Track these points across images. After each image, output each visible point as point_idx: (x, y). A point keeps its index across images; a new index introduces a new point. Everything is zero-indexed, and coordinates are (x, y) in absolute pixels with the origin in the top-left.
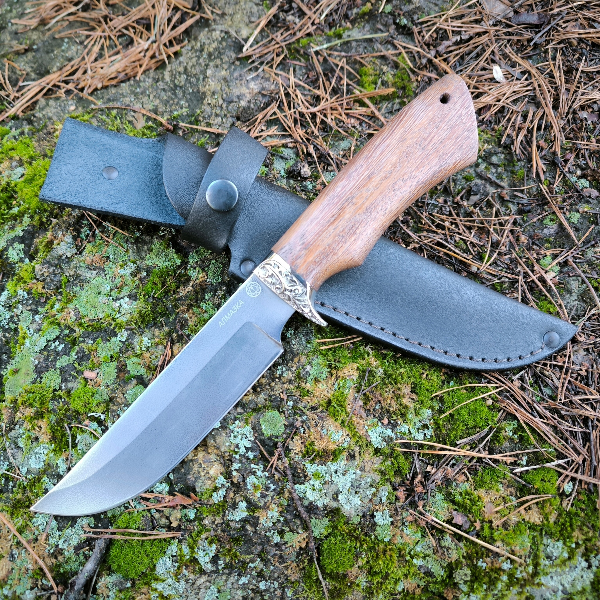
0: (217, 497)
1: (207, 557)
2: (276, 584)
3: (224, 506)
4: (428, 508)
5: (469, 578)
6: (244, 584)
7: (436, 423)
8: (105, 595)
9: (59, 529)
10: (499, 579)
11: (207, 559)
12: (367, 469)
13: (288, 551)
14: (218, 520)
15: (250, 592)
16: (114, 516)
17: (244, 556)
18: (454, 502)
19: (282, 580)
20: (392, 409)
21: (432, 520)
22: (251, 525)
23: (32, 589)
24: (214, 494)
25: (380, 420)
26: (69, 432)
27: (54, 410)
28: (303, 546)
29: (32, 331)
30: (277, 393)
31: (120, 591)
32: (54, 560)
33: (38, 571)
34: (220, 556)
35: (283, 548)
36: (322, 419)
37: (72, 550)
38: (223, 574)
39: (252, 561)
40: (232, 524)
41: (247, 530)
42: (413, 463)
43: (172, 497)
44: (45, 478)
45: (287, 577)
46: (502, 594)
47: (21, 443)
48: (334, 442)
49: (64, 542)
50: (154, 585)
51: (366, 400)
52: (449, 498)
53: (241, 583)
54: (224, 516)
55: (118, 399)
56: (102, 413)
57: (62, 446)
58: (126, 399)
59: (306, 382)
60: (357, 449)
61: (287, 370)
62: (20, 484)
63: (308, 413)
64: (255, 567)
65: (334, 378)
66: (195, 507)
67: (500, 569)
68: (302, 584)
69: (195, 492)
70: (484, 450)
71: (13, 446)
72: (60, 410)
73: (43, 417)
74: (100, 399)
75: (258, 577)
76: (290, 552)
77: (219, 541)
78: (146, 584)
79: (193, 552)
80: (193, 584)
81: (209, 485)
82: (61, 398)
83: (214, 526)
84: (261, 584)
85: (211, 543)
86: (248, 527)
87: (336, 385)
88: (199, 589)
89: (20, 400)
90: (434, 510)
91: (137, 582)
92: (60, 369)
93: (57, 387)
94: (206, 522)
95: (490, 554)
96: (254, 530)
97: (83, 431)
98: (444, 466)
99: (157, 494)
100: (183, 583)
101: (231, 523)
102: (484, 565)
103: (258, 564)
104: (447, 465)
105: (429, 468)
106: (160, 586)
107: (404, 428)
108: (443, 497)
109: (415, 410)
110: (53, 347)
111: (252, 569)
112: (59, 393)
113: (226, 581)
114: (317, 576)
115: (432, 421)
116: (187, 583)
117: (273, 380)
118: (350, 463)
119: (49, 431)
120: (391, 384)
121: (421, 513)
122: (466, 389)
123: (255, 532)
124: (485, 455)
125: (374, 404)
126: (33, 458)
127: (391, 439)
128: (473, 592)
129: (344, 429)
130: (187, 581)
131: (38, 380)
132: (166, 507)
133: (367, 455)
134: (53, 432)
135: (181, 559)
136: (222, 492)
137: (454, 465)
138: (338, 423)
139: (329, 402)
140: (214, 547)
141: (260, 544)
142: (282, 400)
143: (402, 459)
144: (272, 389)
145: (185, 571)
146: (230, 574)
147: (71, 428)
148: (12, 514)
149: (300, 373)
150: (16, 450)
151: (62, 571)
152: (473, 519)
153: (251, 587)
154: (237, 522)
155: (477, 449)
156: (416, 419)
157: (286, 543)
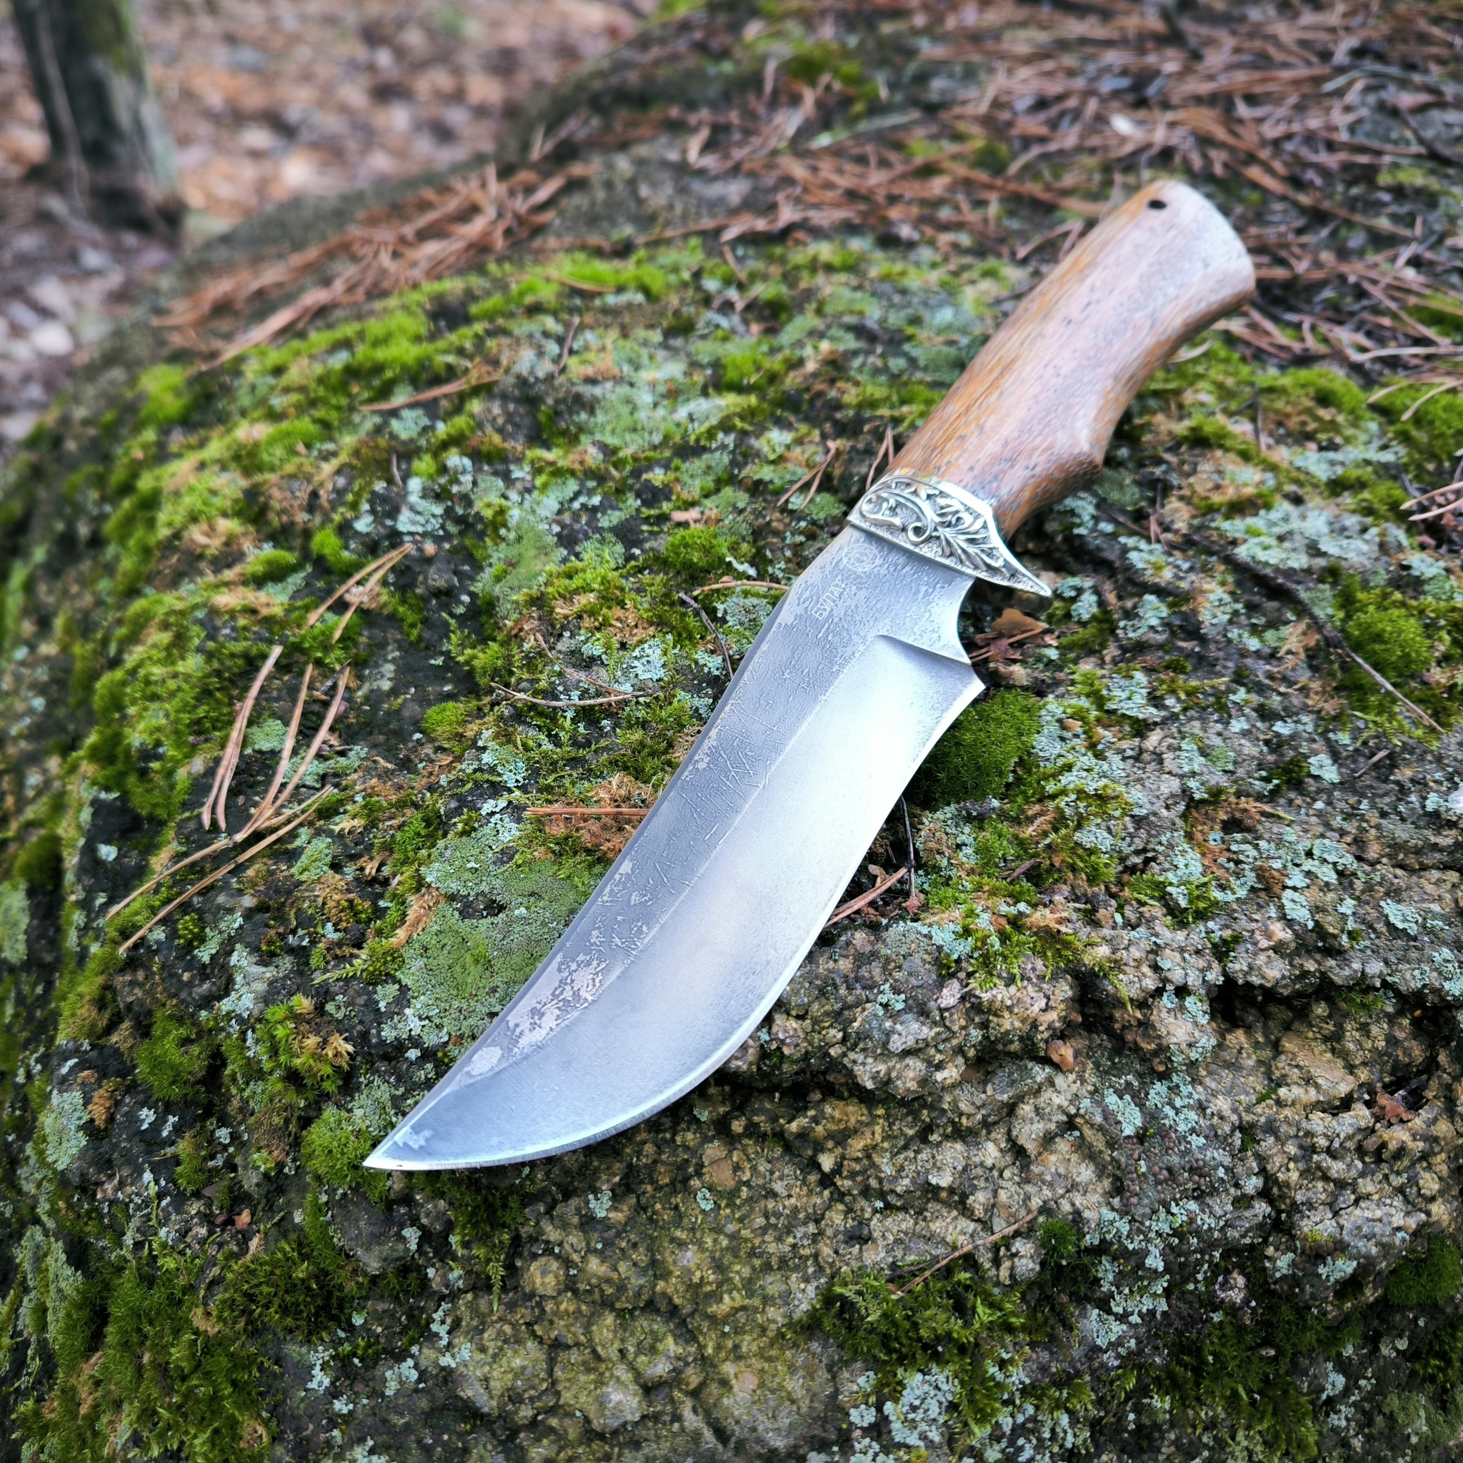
1: (1137, 697)
2: (1307, 722)
6: (1243, 732)
8: (948, 851)
11: (1140, 699)
13: (1289, 664)
14: (1110, 653)
15: (1264, 746)
17: (1208, 683)
22: (1184, 639)
25: (1301, 448)
26: (694, 605)
28: (1313, 642)
29: (514, 497)
31: (982, 829)
34: (1160, 693)
38: (1191, 719)
39: (1229, 690)
40: (1151, 638)
44: (681, 694)
48: (1247, 486)
50: (1050, 789)
53: (1235, 729)
60: (1296, 489)
64: (1244, 701)
68: (1357, 713)
73: (619, 603)
74: (732, 539)
75: (1262, 717)
76: (1293, 665)
79: (1100, 702)
80: (1137, 758)
82: (640, 570)
83: (1108, 667)
84: (1275, 728)
88: (1158, 757)
89: (551, 590)
92: (611, 530)
97: (725, 595)
100: (1113, 758)
101: (1143, 641)
103: (1244, 695)
106: (1066, 779)
109: (1350, 423)
110: (576, 507)
111: (1240, 706)
112: (633, 564)
113: (1204, 729)
116: (1124, 759)
118: (1302, 507)
119: (646, 619)
129: (1250, 463)
130: (1122, 755)
131: (572, 557)
134: (658, 616)
136: (1088, 600)
138: (1233, 457)
140: (1140, 676)
145: (1105, 735)
147: (695, 598)
153: (1260, 736)
154: (1155, 630)
156: (1362, 435)
157: (1275, 650)
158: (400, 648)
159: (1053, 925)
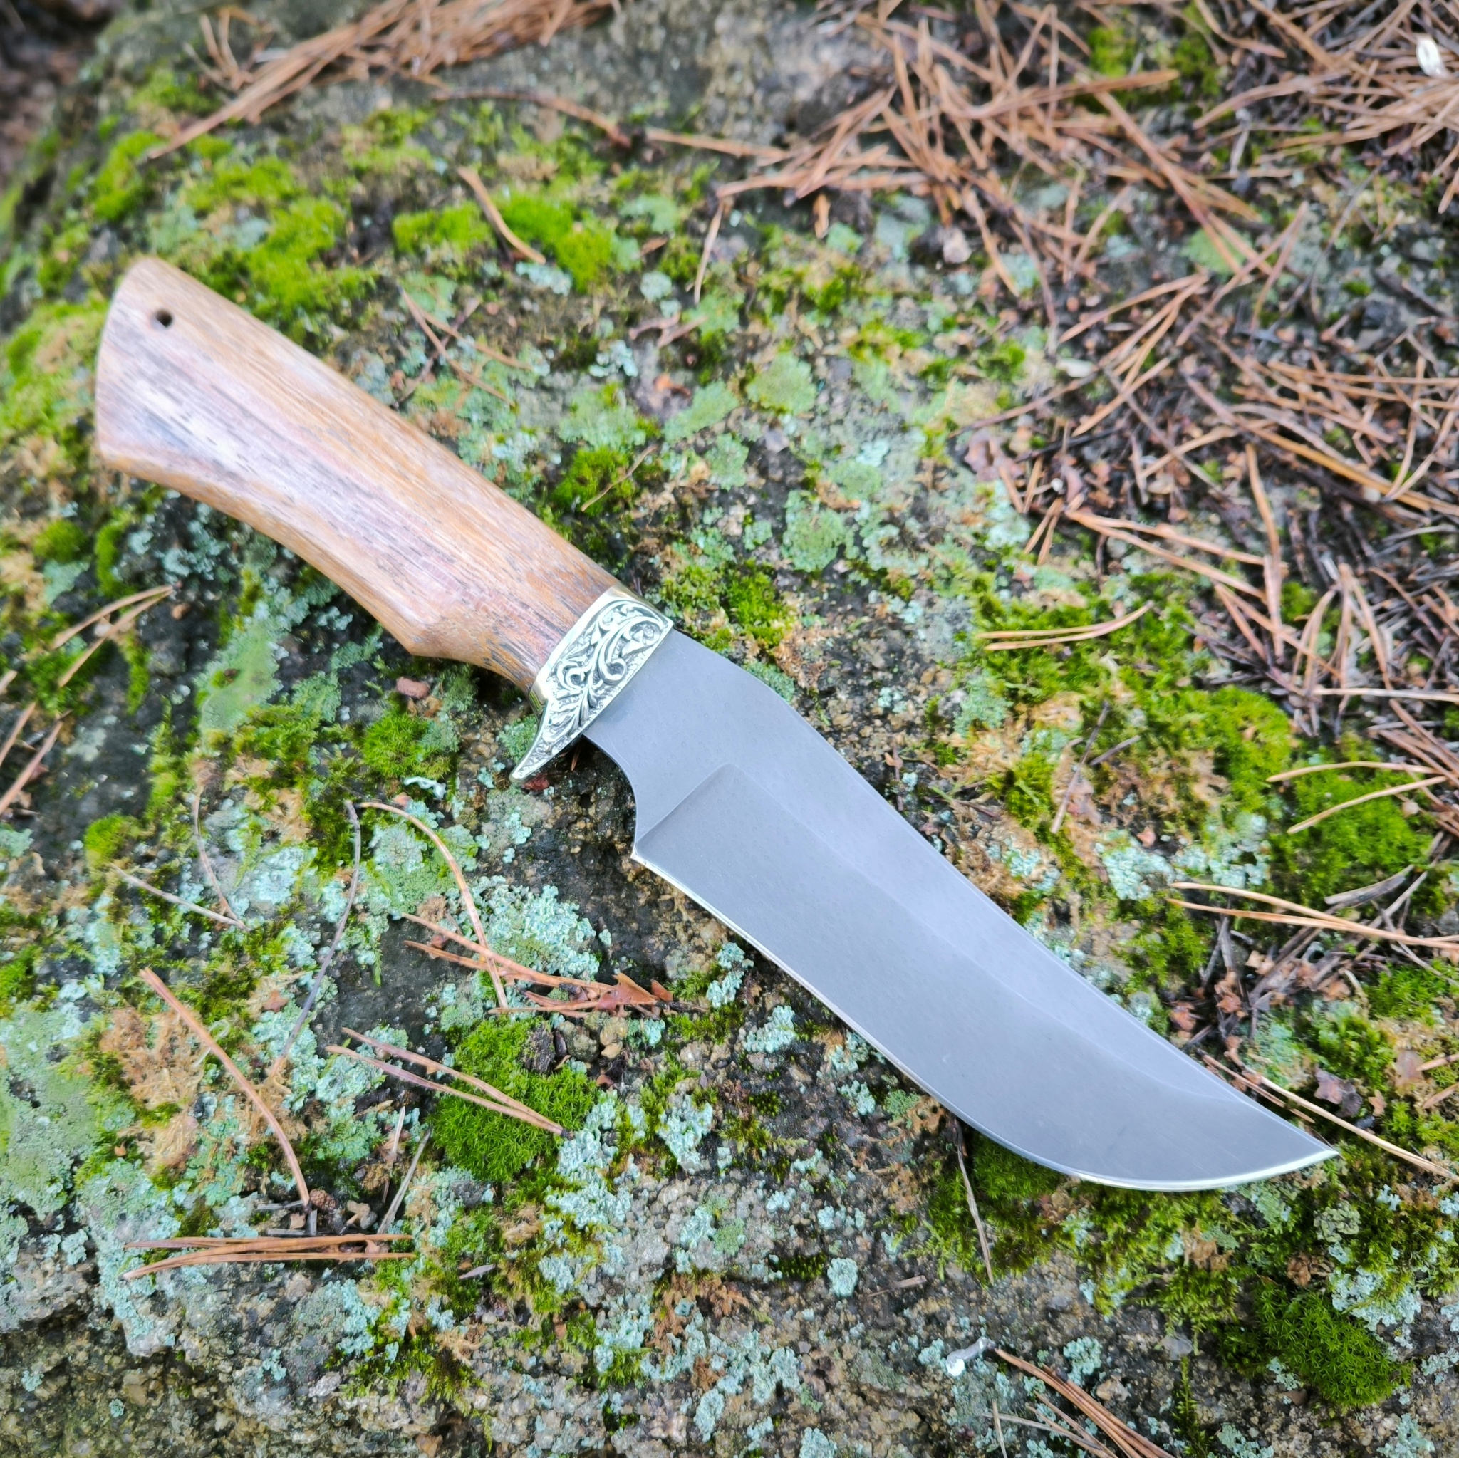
0: (720, 993)
1: (691, 1135)
2: (861, 1217)
3: (735, 1016)
4: (1251, 1054)
5: (1355, 1230)
6: (780, 1210)
7: (1277, 850)
8: (427, 1220)
9: (321, 1053)
10: (1433, 1238)
11: (690, 1141)
12: (1100, 949)
13: (893, 1139)
14: (720, 1051)
15: (793, 1232)
16: (457, 1031)
17: (781, 1139)
18: (1316, 1046)
19: (875, 1208)
20: (1163, 808)
21: (1263, 1086)
22: (802, 1068)
23: (244, 1194)
24: (714, 986)
25: (1133, 834)
26: (354, 821)
27: (321, 770)
28: (933, 1126)
29: (273, 582)
30: (876, 754)
31: (467, 1210)
32: (302, 1129)
33: (263, 1151)
34: (722, 1134)
35: (881, 1129)
36: (990, 818)
37: (349, 1106)
38: (728, 1180)
39: (802, 1154)
40: (756, 1061)
41: (791, 1079)
42: (1214, 943)
43: (605, 988)
44: (291, 928)
45: (887, 1203)
46: (1441, 1275)
47: (236, 841)
48: (1019, 879)
49: (333, 1083)
50: (551, 1198)
51: (1102, 781)
52: (1305, 1034)
53: (771, 1206)
54: (733, 1042)
55: (481, 747)
56: (440, 781)
57: (337, 850)
58: (501, 744)
59: (951, 731)
60: (1075, 899)
61: (905, 699)
62: (229, 940)
63: (954, 803)
64: (809, 1171)
65: (1020, 724)
66: (662, 1016)
67: (1436, 1213)
68: (926, 1223)
69: (663, 978)
70: (1396, 923)
71: (216, 850)
72: (336, 769)
73: (292, 784)
74: (435, 746)
75: (816, 1196)
76: (897, 1141)
77: (722, 1098)
78: (530, 1197)
79: (654, 1122)
80: (651, 1202)
81: (699, 965)
82: (338, 741)
83: (708, 1067)
84: (821, 1214)
85: (701, 1101)
86: (794, 1072)
87: (1026, 743)
88: (667, 1213)
89: (238, 740)
90: (1268, 1061)
91: (509, 1192)
92: (340, 672)
93: (330, 717)
94: (688, 1055)
95: (1410, 1176)
96: (809, 1079)
97: (389, 820)
98: (1292, 957)
99: (568, 979)
100: (625, 1195)
101: (751, 1059)
102: (1395, 1200)
103: (816, 1163)
104: (1300, 956)
105: (1254, 960)
106: (567, 1202)
107: (1194, 856)
108: (1289, 1034)
109: (1224, 814)
110: (323, 621)
111: (800, 1176)
112: (337, 728)
113: (736, 1197)
114: (964, 1204)
115: (1266, 845)
116: (636, 1197)
117: (868, 720)
118: (1058, 932)
119: (306, 816)
120: (1165, 746)
121: (1233, 1066)
122: (1351, 772)
123: (813, 1084)
124: (1396, 934)
125: (1119, 793)
126: (265, 877)
127: (1161, 880)
128: (1366, 1265)
129: (1044, 847)
130: (636, 1194)
131: (284, 697)
132: (589, 1010)
133: (1099, 918)
134: (317, 820)
135: (623, 1138)
136: (732, 982)
137: (1317, 957)
138: (1029, 832)
139: (1010, 779)
140: (708, 1111)
141: (822, 1115)
142: (890, 769)
143: (1187, 930)
144: (864, 742)
145: (631, 1166)
146: (744, 1182)
147: (360, 811)
148: (205, 1010)
149: (935, 708)
150: (222, 859)
151: (320, 1155)
152: (1365, 1090)
153: (797, 1219)
154: (767, 1054)
155: (1378, 921)
156: (1225, 837)
157: (888, 1117)
158: (118, 715)
159: (457, 1354)
